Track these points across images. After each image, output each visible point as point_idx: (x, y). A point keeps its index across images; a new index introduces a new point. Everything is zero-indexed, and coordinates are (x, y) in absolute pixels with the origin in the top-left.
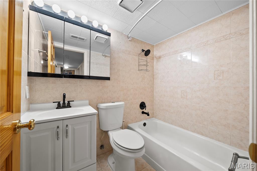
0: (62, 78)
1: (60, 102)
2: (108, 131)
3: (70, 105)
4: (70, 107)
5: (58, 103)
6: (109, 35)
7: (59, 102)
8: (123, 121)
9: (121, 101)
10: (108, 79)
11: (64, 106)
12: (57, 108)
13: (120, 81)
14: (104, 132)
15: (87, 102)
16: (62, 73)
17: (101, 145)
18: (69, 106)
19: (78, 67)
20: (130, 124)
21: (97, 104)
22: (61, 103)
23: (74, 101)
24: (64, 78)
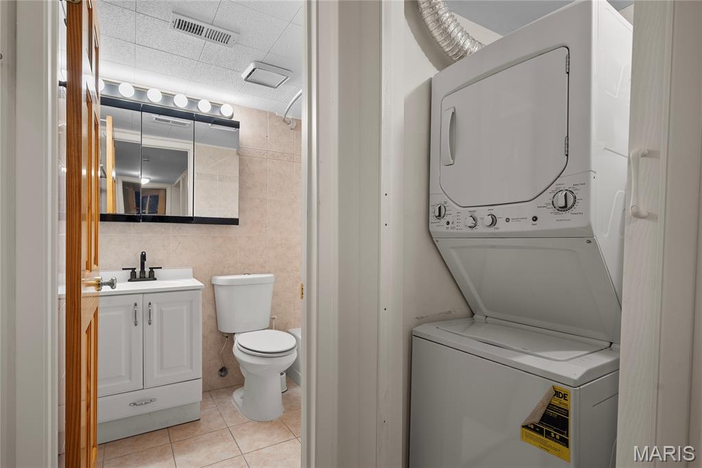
0: (139, 222)
1: (135, 269)
2: (234, 334)
3: (154, 275)
4: (155, 279)
5: (131, 271)
6: (236, 125)
7: (133, 269)
8: (272, 317)
9: (268, 273)
10: (234, 222)
11: (143, 278)
12: (129, 281)
13: (266, 227)
14: (227, 337)
15: (190, 271)
16: (139, 213)
17: (220, 368)
18: (152, 277)
19: (177, 182)
20: (294, 328)
21: (211, 277)
22: (138, 270)
23: (161, 268)
24: (142, 221)
